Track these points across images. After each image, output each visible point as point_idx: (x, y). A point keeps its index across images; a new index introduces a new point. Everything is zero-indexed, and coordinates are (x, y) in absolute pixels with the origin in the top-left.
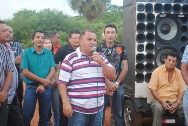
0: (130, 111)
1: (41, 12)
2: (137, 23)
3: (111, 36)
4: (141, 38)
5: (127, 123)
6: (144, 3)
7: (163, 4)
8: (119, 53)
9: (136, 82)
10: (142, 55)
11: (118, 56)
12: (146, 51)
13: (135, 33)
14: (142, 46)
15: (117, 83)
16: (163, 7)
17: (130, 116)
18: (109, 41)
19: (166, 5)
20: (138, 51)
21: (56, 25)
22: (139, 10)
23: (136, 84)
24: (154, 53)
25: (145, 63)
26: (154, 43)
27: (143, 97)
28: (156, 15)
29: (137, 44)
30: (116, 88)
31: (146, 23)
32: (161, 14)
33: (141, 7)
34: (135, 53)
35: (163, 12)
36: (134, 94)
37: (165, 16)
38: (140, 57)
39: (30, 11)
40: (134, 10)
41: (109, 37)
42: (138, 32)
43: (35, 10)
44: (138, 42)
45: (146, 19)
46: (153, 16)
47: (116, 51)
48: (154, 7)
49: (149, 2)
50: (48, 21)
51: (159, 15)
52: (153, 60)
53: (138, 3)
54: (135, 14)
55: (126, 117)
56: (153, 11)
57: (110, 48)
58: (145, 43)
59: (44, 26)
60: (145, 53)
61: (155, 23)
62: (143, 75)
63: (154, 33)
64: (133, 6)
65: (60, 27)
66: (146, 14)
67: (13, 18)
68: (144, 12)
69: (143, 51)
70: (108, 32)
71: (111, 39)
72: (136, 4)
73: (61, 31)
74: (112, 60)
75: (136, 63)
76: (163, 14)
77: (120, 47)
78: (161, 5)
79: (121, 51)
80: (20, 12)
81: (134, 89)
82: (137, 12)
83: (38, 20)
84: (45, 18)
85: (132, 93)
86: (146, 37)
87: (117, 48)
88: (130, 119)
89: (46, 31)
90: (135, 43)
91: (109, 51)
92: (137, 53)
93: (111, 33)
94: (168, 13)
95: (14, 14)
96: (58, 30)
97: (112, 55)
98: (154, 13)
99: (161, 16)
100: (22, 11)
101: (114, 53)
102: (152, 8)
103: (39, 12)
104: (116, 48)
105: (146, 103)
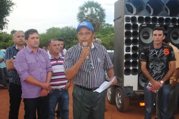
0: (120, 96)
1: (63, 29)
2: (125, 31)
3: (158, 38)
4: (128, 42)
5: (118, 105)
6: (130, 16)
7: (144, 17)
8: (166, 54)
9: (124, 75)
10: (129, 54)
11: (165, 57)
12: (132, 52)
13: (124, 39)
14: (129, 48)
15: (162, 82)
16: (144, 19)
17: (120, 100)
18: (157, 43)
19: (146, 18)
20: (126, 51)
21: (72, 36)
22: (126, 22)
23: (125, 76)
24: (138, 53)
25: (131, 61)
26: (138, 46)
27: (130, 86)
28: (139, 25)
29: (125, 46)
30: (160, 86)
31: (132, 31)
32: (143, 24)
33: (128, 19)
34: (124, 54)
35: (144, 23)
36: (123, 84)
37: (146, 25)
38: (127, 56)
39: (57, 28)
40: (123, 21)
41: (156, 39)
42: (125, 37)
43: (59, 28)
44: (126, 45)
45: (132, 28)
46: (137, 25)
47: (163, 52)
48: (137, 19)
49: (134, 15)
50: (67, 34)
51: (141, 25)
52: (137, 58)
53: (126, 16)
54: (124, 25)
55: (117, 100)
56: (137, 22)
57: (157, 50)
58: (131, 46)
59: (65, 37)
60: (131, 53)
61: (138, 31)
62: (130, 69)
63: (138, 38)
64: (121, 19)
65: (74, 37)
66: (132, 24)
67: (47, 33)
68: (130, 23)
69: (129, 51)
70: (155, 35)
71: (158, 41)
72: (124, 17)
73: (75, 40)
74: (158, 60)
75: (125, 61)
76: (144, 24)
77: (167, 48)
78: (143, 17)
79: (168, 53)
80: (50, 29)
81: (124, 80)
82: (125, 23)
83: (61, 33)
84: (65, 32)
85: (122, 83)
86: (132, 41)
87: (165, 49)
88: (120, 102)
89: (66, 40)
90: (124, 45)
91: (155, 52)
92: (125, 53)
93: (157, 35)
94: (148, 23)
95: (47, 30)
96: (74, 39)
97: (159, 56)
98: (137, 23)
99: (143, 26)
100: (52, 28)
101: (161, 54)
102: (136, 20)
103: (62, 28)
104: (163, 50)
105: (132, 90)
